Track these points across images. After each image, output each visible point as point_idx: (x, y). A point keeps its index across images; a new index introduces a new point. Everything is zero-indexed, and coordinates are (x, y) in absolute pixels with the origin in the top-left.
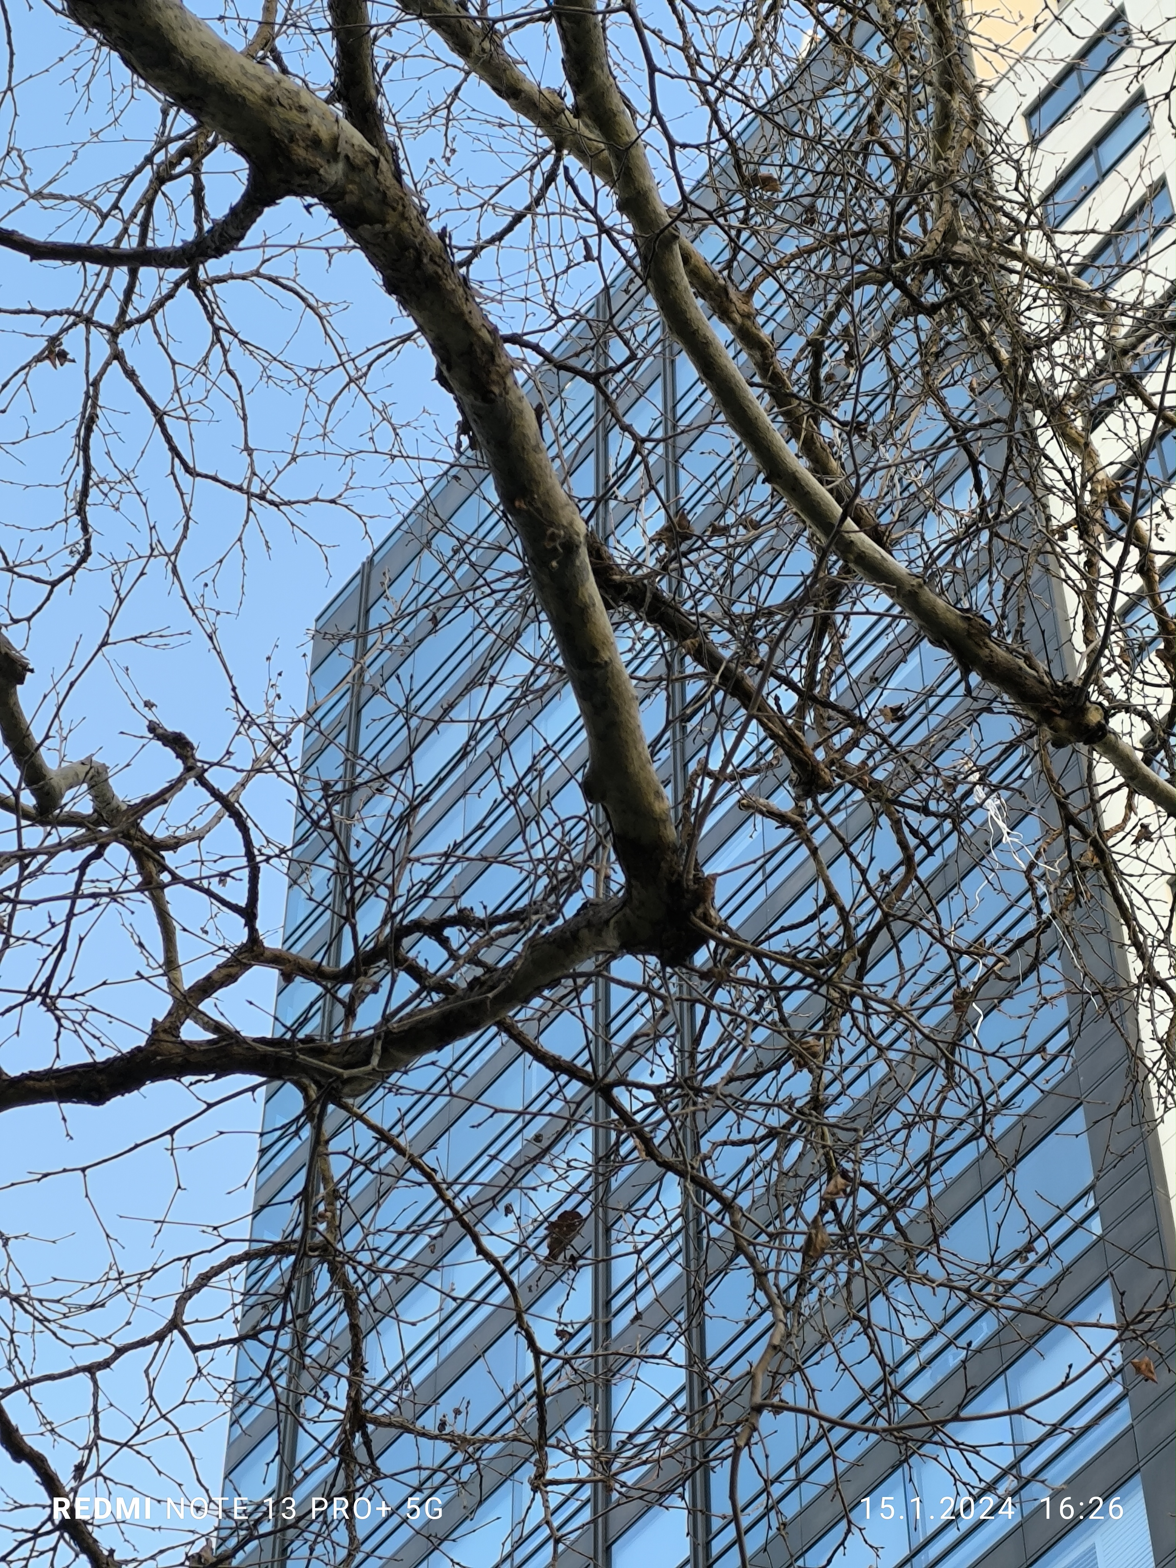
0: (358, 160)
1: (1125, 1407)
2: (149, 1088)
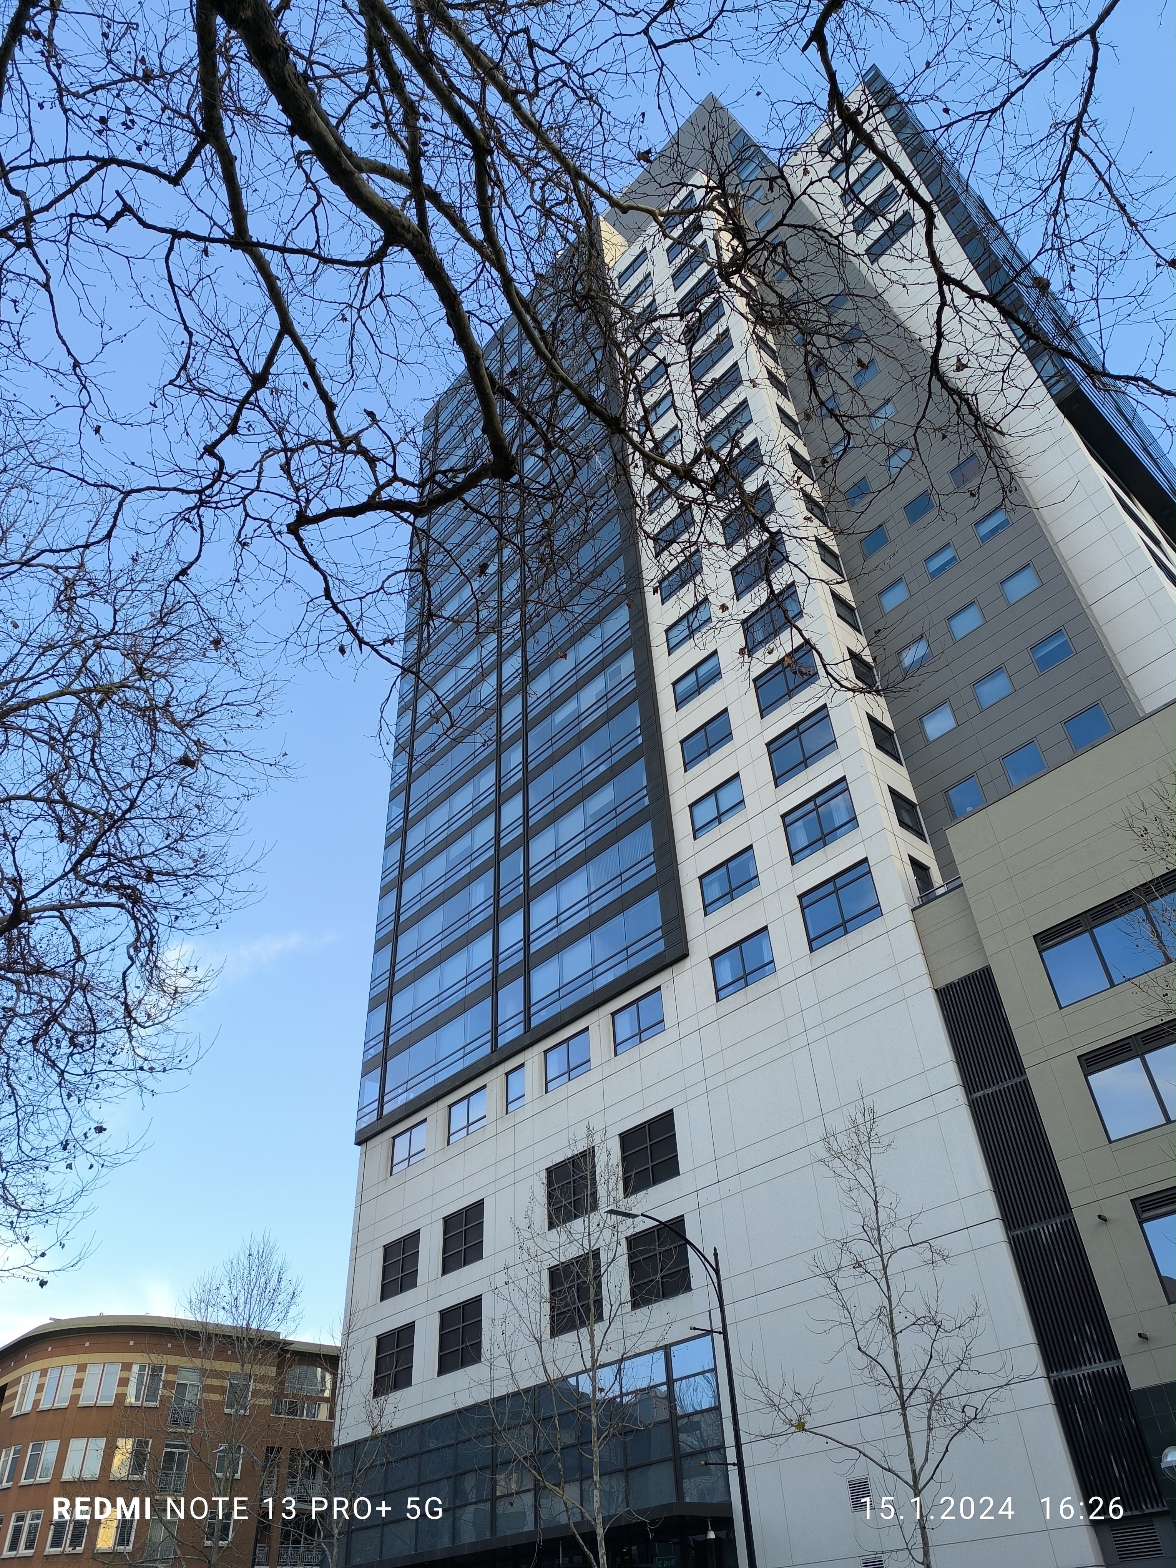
2: (369, 513)
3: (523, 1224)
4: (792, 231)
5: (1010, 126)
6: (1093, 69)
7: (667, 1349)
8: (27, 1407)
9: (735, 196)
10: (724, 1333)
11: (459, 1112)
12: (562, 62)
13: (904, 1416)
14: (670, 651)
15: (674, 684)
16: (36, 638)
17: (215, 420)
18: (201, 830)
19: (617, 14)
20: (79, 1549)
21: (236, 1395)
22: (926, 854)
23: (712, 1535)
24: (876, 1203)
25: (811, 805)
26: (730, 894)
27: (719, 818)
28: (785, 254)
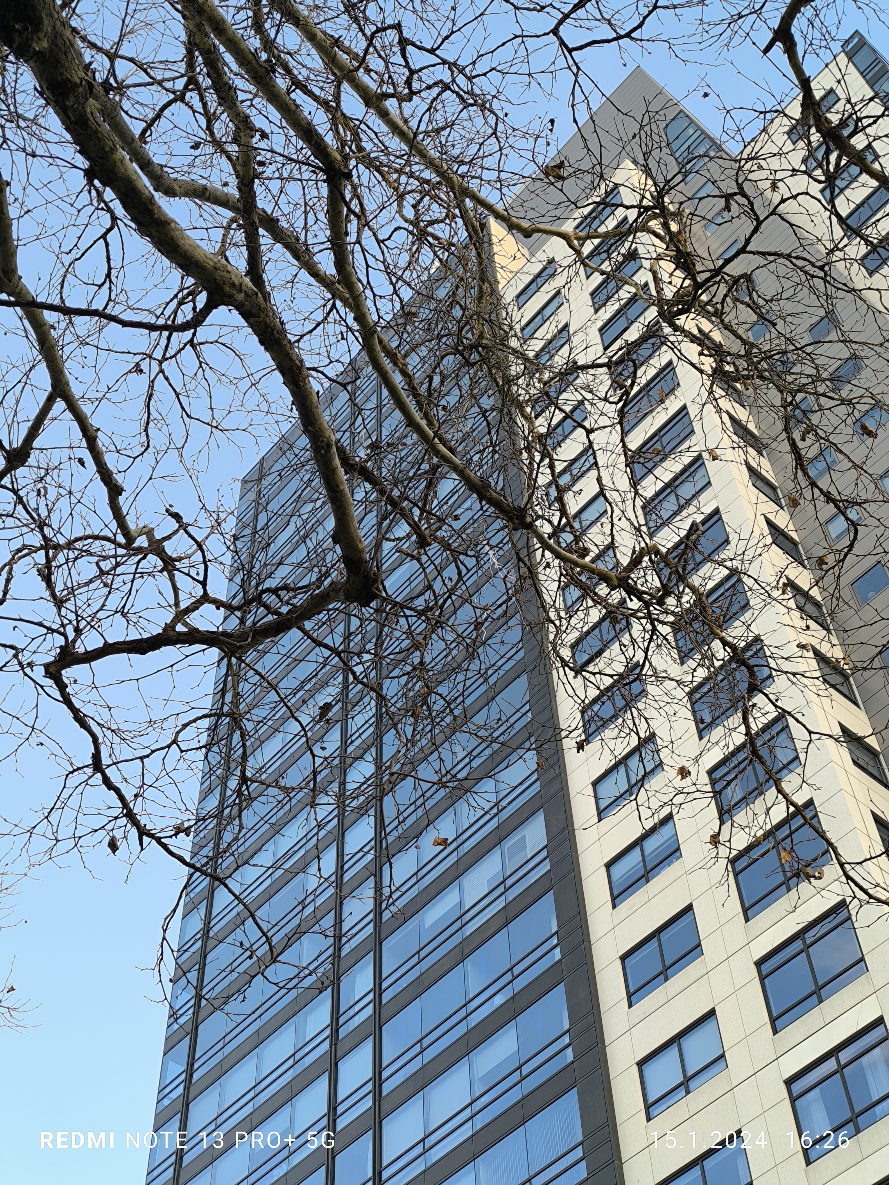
0: (250, 293)
1: (538, 783)
2: (163, 649)
12: (444, 62)
14: (601, 814)
15: (609, 865)
25: (831, 1065)
27: (686, 1084)
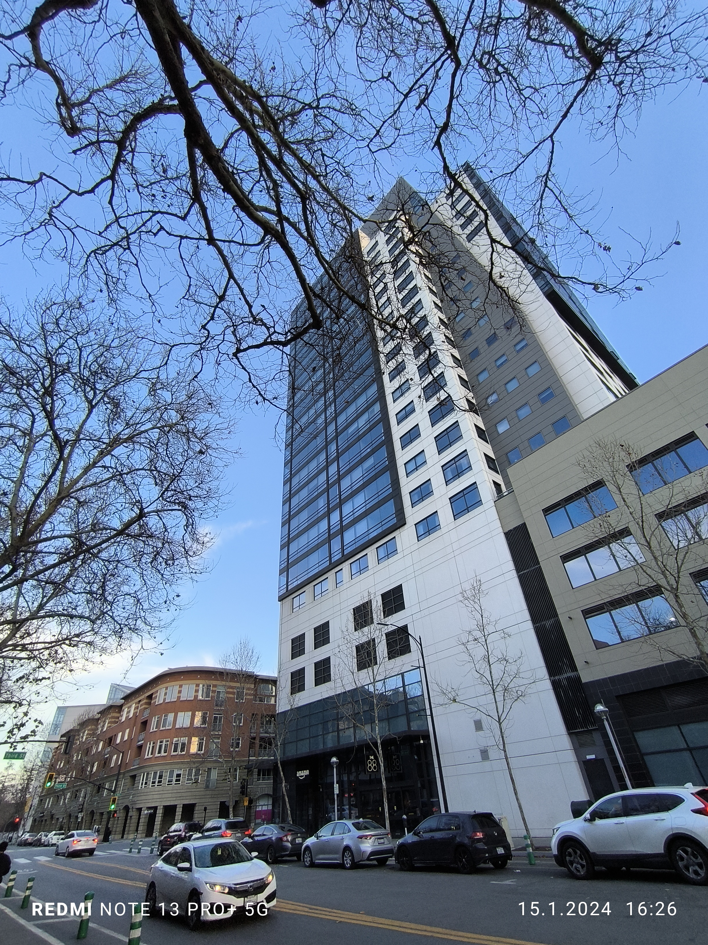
0: (281, 237)
2: (265, 347)
3: (345, 629)
4: (432, 226)
5: (519, 179)
6: (552, 152)
7: (402, 674)
8: (161, 701)
9: (409, 214)
10: (424, 667)
11: (318, 588)
12: (336, 162)
13: (494, 695)
14: (394, 401)
15: (396, 415)
16: (142, 407)
17: (206, 315)
18: (209, 479)
19: (357, 140)
20: (183, 753)
21: (240, 695)
22: (499, 479)
23: (422, 742)
24: (482, 616)
25: (453, 461)
26: (422, 499)
27: (416, 469)
28: (430, 235)
